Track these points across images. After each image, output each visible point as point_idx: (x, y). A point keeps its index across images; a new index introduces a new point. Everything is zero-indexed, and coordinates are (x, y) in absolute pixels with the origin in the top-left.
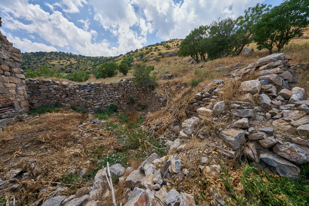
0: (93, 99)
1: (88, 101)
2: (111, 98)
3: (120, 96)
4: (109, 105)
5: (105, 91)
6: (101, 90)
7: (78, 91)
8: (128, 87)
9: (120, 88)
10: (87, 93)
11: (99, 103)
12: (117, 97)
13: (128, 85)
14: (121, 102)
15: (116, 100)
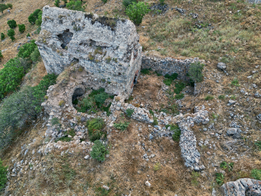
0: (166, 69)
1: (163, 70)
2: (176, 69)
3: (181, 70)
4: (174, 73)
5: (173, 65)
6: (171, 64)
7: (160, 64)
8: (188, 67)
9: (183, 66)
10: (164, 65)
11: (168, 71)
12: (180, 70)
13: (188, 65)
14: (181, 74)
15: (179, 71)
